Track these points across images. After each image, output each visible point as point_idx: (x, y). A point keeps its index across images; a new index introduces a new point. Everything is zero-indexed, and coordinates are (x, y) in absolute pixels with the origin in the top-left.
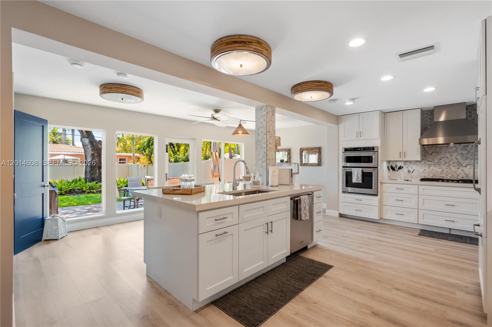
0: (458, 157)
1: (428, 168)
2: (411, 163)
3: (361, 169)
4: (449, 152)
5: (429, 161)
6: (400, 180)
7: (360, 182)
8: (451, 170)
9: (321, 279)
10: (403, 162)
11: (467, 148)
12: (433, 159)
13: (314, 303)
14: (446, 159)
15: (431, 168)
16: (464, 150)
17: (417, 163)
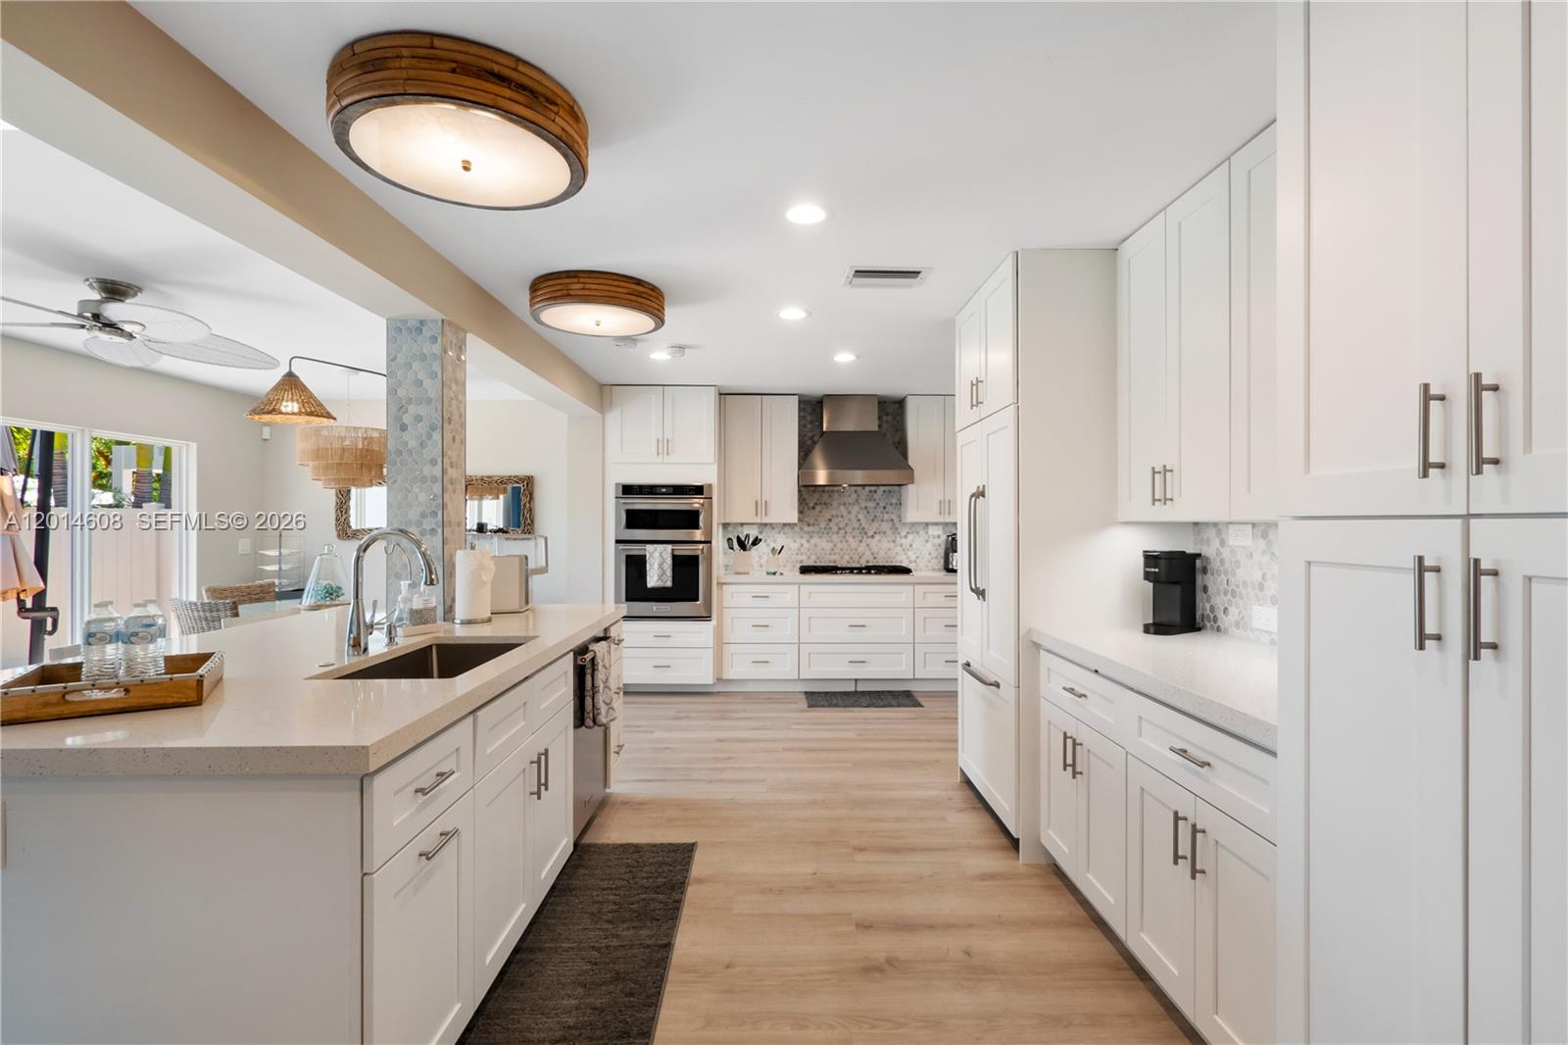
0: (861, 517)
1: (808, 541)
2: (773, 528)
3: (669, 547)
4: (845, 504)
5: (809, 525)
6: (758, 574)
7: (669, 584)
8: (849, 546)
9: (692, 892)
10: (756, 526)
11: (875, 496)
12: (816, 520)
13: (728, 967)
14: (840, 519)
15: (813, 541)
16: (870, 500)
17: (787, 529)
